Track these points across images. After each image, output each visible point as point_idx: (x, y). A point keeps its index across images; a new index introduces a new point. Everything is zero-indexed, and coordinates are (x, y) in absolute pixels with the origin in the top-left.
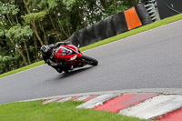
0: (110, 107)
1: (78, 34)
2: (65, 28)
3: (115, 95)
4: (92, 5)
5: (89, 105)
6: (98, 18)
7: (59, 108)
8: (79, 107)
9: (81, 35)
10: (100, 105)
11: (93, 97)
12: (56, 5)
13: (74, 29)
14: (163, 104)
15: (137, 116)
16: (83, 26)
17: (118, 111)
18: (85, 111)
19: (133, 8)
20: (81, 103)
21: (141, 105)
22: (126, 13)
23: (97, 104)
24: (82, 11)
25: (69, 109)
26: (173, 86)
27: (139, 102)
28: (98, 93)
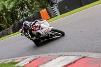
1: (15, 25)
3: (36, 58)
4: (22, 8)
5: (22, 64)
6: (26, 15)
8: (16, 65)
9: (17, 25)
10: (28, 64)
11: (24, 59)
12: (2, 9)
13: (13, 22)
14: (62, 61)
16: (18, 20)
19: (45, 9)
20: (17, 63)
22: (41, 12)
23: (26, 63)
24: (17, 12)
26: (67, 51)
27: (49, 61)
28: (26, 57)
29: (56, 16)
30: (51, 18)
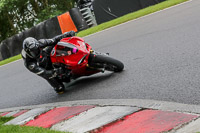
0: (42, 123)
1: (7, 43)
3: (47, 109)
4: (23, 10)
5: (19, 121)
6: (30, 24)
8: (8, 123)
9: (11, 43)
10: (31, 121)
11: (23, 111)
14: (98, 116)
16: (14, 32)
17: (50, 126)
18: (15, 128)
19: (68, 13)
20: (9, 119)
21: (75, 119)
22: (59, 17)
23: (27, 120)
24: (12, 17)
26: (110, 97)
27: (73, 116)
29: (90, 26)
30: (79, 30)
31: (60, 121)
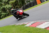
0: (33, 26)
1: (24, 6)
2: (20, 5)
3: (35, 22)
5: (28, 25)
7: (20, 26)
8: (25, 26)
10: (31, 25)
13: (23, 5)
14: (48, 24)
15: (41, 28)
16: (25, 4)
17: (36, 26)
18: (27, 27)
20: (25, 25)
21: (42, 25)
25: (22, 26)
27: (41, 24)
28: (30, 22)
29: (44, 2)
30: (41, 3)
31: (38, 25)
